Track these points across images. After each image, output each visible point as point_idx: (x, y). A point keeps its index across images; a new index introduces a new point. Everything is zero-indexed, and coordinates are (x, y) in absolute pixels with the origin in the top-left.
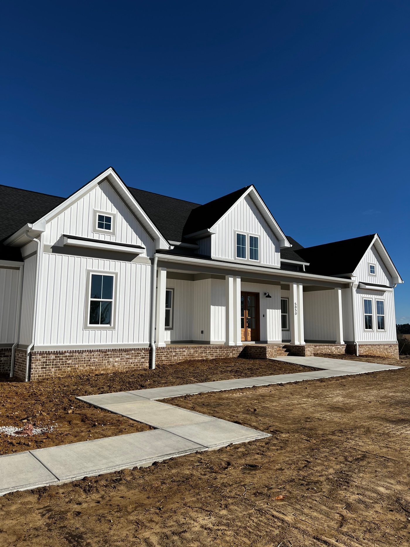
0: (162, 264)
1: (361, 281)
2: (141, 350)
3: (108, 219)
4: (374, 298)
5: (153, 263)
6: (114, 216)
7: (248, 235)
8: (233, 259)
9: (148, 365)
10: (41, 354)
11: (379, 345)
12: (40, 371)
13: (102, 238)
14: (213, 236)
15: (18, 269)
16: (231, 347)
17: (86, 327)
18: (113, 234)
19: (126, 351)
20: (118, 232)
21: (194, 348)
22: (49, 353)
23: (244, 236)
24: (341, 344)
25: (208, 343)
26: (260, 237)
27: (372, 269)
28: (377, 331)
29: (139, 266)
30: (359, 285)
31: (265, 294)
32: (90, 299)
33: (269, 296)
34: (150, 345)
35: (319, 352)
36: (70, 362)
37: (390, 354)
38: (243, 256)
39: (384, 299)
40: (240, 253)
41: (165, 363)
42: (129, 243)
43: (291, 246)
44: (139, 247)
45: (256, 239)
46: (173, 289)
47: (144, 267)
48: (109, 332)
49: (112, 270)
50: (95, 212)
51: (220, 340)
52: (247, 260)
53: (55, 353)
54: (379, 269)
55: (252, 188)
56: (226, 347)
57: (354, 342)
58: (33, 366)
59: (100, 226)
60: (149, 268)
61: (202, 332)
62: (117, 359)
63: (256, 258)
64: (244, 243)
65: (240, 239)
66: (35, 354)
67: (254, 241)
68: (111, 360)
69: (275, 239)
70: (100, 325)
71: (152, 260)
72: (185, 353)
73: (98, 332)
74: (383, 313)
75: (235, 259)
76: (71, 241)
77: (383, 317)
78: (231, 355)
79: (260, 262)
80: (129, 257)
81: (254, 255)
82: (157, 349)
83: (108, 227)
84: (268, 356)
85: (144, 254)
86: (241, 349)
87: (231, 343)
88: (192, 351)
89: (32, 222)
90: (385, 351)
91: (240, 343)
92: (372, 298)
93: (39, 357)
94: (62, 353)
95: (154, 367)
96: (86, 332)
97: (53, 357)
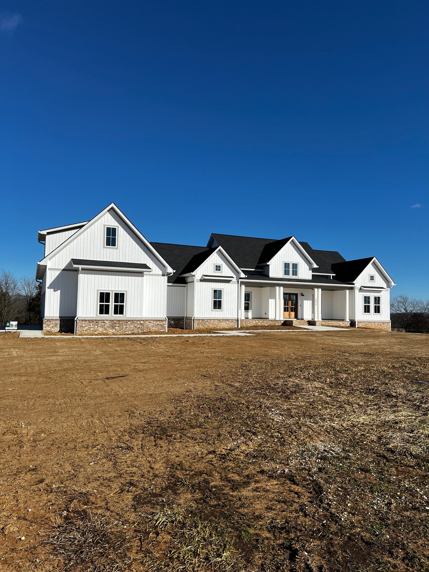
0: (242, 283)
1: (362, 285)
2: (234, 320)
3: (219, 267)
4: (372, 296)
5: (238, 284)
6: (222, 265)
7: (291, 263)
8: (282, 276)
9: (237, 326)
10: (197, 320)
11: (374, 322)
12: (197, 326)
13: (217, 275)
14: (270, 266)
15: (185, 287)
16: (277, 320)
17: (212, 310)
18: (222, 272)
19: (228, 320)
20: (223, 272)
21: (258, 320)
22: (200, 320)
23: (289, 264)
24: (347, 321)
25: (268, 319)
26: (299, 263)
27: (372, 278)
28: (374, 314)
29: (232, 285)
30: (361, 288)
31: (301, 294)
32: (213, 299)
33: (303, 295)
34: (238, 318)
35: (331, 325)
36: (207, 323)
37: (383, 328)
38: (288, 274)
39: (381, 296)
40: (286, 272)
41: (244, 326)
42: (228, 275)
43: (318, 267)
44: (232, 277)
45: (296, 265)
46: (251, 292)
47: (234, 285)
48: (221, 312)
49: (221, 288)
50: (214, 264)
51: (272, 317)
52: (291, 276)
53: (201, 320)
54: (378, 277)
55: (293, 238)
56: (275, 320)
57: (355, 320)
58: (194, 324)
59: (217, 270)
60: (237, 285)
61: (266, 314)
62: (224, 323)
63: (296, 275)
64: (289, 268)
65: (287, 265)
66: (195, 320)
67: (295, 266)
68: (222, 323)
69: (309, 263)
70: (217, 310)
71: (238, 282)
72: (254, 323)
73: (217, 312)
74: (379, 303)
75: (283, 276)
76: (206, 278)
77: (379, 306)
78: (277, 324)
79: (298, 277)
80: (229, 281)
81: (295, 273)
82: (241, 320)
83: (219, 270)
84: (294, 325)
85: (234, 280)
86: (283, 322)
87: (277, 319)
88: (257, 321)
89: (192, 272)
90: (379, 326)
91: (282, 319)
92: (371, 295)
93: (196, 321)
94: (204, 320)
95: (239, 327)
96: (212, 312)
97: (201, 321)
